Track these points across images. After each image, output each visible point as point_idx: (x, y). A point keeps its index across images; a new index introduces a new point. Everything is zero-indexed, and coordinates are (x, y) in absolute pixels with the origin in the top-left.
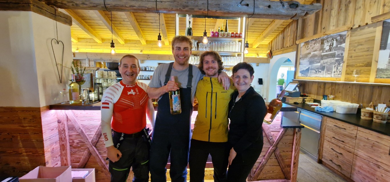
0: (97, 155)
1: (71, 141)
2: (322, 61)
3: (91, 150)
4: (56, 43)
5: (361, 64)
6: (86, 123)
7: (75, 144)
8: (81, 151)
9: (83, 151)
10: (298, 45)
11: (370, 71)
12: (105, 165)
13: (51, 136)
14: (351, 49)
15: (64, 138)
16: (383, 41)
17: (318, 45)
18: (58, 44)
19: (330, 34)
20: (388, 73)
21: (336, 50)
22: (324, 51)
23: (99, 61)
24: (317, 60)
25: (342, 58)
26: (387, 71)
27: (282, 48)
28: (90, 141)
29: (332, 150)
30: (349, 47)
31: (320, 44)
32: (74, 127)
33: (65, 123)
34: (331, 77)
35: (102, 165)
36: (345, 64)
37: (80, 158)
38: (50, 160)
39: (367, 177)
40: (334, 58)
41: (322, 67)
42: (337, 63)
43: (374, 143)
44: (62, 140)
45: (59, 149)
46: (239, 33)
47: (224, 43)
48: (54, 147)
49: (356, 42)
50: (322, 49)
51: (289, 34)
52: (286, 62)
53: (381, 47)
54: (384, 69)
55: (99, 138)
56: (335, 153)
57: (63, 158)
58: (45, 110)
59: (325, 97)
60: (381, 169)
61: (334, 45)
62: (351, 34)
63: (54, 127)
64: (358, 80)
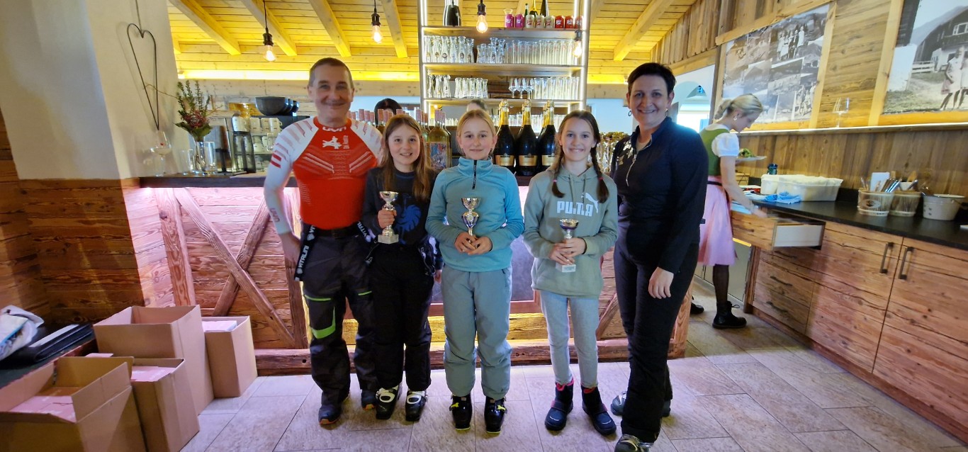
0: (253, 289)
1: (193, 259)
2: (771, 85)
3: (239, 277)
4: (137, 36)
5: (853, 85)
6: (223, 219)
7: (202, 266)
8: (217, 282)
9: (222, 282)
10: (719, 48)
11: (870, 98)
12: (271, 311)
13: (150, 245)
14: (836, 49)
15: (178, 252)
16: (904, 25)
17: (764, 45)
18: (143, 37)
19: (792, 14)
20: (908, 102)
21: (805, 54)
22: (778, 59)
23: (238, 102)
24: (762, 83)
25: (816, 75)
26: (908, 97)
27: (683, 59)
28: (235, 258)
29: (773, 280)
30: (832, 44)
31: (770, 41)
32: (197, 229)
33: (177, 218)
34: (790, 120)
35: (264, 310)
36: (821, 87)
37: (215, 297)
38: (152, 296)
39: (837, 326)
40: (799, 73)
41: (771, 98)
42: (803, 87)
43: (854, 253)
44: (174, 258)
45: (168, 275)
46: (574, 17)
47: (538, 44)
48: (159, 270)
49: (847, 30)
50: (773, 54)
51: (700, 22)
52: (693, 93)
53: (898, 39)
54: (900, 92)
55: (254, 252)
56: (777, 285)
57: (179, 296)
58: (131, 186)
59: (772, 169)
60: (863, 306)
61: (800, 43)
62: (837, 11)
63: (154, 226)
64: (845, 122)
